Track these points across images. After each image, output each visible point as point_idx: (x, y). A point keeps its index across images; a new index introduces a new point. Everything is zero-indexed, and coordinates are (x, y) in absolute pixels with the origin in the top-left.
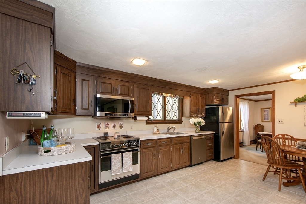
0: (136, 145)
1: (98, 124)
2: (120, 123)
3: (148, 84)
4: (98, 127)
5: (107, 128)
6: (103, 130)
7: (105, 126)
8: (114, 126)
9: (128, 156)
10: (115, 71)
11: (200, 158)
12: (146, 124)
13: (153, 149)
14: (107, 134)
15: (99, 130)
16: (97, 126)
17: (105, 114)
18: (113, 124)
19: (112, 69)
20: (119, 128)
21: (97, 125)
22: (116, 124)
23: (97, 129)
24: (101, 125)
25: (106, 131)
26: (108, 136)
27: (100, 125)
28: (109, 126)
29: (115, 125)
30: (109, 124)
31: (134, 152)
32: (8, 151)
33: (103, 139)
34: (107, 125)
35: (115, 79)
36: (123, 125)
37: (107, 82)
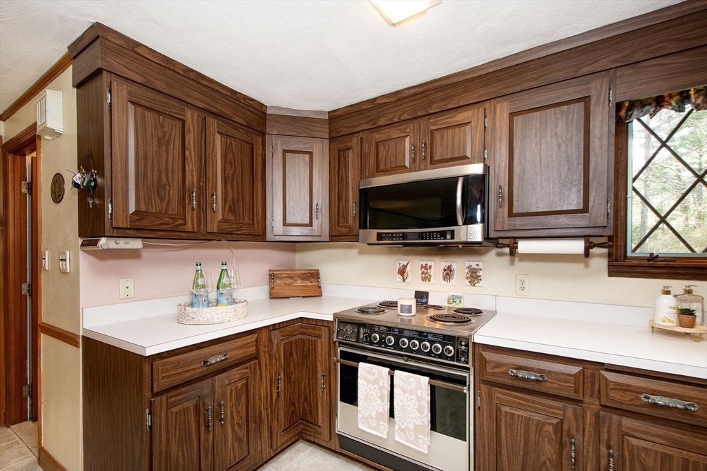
0: (452, 358)
1: (401, 265)
2: (468, 264)
3: (585, 71)
4: (402, 272)
5: (426, 277)
7: (421, 272)
8: (448, 273)
9: (413, 391)
10: (417, 89)
12: (609, 276)
14: (422, 298)
15: (404, 281)
16: (399, 269)
19: (409, 89)
20: (467, 282)
21: (398, 267)
22: (454, 266)
23: (399, 278)
24: (408, 269)
25: (423, 287)
26: (426, 303)
27: (405, 267)
28: (432, 272)
29: (451, 271)
30: (430, 267)
31: (437, 383)
32: (134, 299)
33: (362, 311)
34: (425, 267)
35: (419, 114)
36: (480, 273)
37: (395, 133)
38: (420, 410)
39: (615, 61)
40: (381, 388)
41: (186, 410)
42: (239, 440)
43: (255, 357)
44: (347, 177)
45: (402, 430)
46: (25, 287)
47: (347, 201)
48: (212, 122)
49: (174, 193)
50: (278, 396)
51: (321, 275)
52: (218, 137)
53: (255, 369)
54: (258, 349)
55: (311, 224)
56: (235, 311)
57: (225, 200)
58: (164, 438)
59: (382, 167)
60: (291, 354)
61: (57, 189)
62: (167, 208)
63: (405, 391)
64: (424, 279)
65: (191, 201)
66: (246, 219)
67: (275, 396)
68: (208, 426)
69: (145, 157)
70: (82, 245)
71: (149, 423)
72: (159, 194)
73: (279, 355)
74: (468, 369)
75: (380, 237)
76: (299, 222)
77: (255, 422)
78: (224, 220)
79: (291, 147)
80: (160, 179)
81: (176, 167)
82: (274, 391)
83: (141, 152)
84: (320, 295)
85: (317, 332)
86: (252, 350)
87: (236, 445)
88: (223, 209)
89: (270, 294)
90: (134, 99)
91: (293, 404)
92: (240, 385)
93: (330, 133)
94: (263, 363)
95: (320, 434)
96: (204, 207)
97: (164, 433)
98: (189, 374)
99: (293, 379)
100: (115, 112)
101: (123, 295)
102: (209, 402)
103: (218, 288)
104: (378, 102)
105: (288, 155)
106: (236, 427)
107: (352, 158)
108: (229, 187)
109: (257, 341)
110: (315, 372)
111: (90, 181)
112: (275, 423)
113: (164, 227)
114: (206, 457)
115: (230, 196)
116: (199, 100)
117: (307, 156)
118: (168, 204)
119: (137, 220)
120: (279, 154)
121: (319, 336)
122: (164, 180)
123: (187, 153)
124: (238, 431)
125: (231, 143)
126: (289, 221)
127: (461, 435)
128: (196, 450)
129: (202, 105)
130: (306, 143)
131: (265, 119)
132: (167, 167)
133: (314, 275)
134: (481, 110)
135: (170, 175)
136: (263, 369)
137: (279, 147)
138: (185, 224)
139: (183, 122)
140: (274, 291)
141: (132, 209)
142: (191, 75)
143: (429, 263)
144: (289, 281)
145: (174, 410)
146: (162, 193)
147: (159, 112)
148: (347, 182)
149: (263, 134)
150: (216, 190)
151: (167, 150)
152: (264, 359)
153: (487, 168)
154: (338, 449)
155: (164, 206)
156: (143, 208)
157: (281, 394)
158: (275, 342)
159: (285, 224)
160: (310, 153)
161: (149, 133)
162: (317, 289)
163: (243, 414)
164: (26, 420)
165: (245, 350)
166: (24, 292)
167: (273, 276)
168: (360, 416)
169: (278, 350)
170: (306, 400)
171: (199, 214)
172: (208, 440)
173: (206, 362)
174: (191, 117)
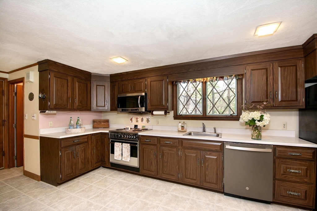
0: (135, 139)
2: (147, 117)
3: (163, 74)
4: (131, 120)
5: (137, 121)
6: (134, 123)
8: (142, 120)
9: (127, 148)
11: (247, 188)
13: (154, 147)
14: (136, 127)
17: (122, 109)
18: (141, 118)
20: (146, 122)
21: (130, 118)
22: (144, 118)
23: (131, 121)
24: (133, 119)
25: (136, 124)
27: (132, 118)
28: (138, 119)
31: (132, 145)
32: (52, 127)
33: (117, 130)
34: (137, 118)
35: (132, 78)
36: (149, 120)
37: (127, 83)
38: (128, 152)
39: (168, 73)
40: (120, 148)
41: (69, 153)
42: (82, 163)
43: (87, 142)
44: (115, 93)
45: (124, 157)
46: (14, 125)
47: (115, 100)
48: (75, 79)
49: (65, 99)
50: (94, 153)
51: (110, 121)
52: (77, 83)
53: (87, 145)
54: (88, 140)
55: (105, 106)
56: (82, 130)
57: (79, 100)
58: (64, 158)
59: (124, 91)
60: (98, 142)
61: (31, 97)
62: (63, 103)
63: (124, 148)
64: (137, 122)
65: (69, 101)
66: (85, 105)
67: (93, 153)
68: (74, 158)
69: (58, 90)
70: (40, 112)
71: (60, 154)
72: (61, 99)
73: (94, 142)
74: (138, 141)
75: (122, 110)
76: (101, 106)
77: (87, 159)
78: (79, 105)
79: (98, 84)
80: (61, 95)
81: (65, 92)
82: (93, 152)
83: (57, 89)
84: (109, 127)
85: (105, 136)
86: (86, 140)
87: (82, 164)
88: (78, 102)
89: (93, 127)
90: (55, 76)
91: (98, 156)
92: (83, 149)
93: (110, 80)
94: (89, 144)
95: (106, 164)
96: (73, 102)
97: (64, 157)
98: (70, 144)
99: (98, 149)
100: (51, 80)
101: (50, 126)
102: (75, 152)
103: (77, 124)
104: (122, 74)
105: (98, 86)
106: (82, 159)
107: (116, 88)
108: (80, 96)
109: (87, 138)
110: (105, 147)
111: (44, 96)
112: (93, 160)
113: (62, 108)
114: (74, 165)
115: (80, 99)
116: (72, 74)
117: (104, 87)
118: (63, 102)
119: (55, 106)
120: (95, 86)
121: (106, 137)
122: (62, 96)
123: (68, 88)
124: (82, 161)
125: (80, 84)
126: (98, 105)
127: (136, 157)
128: (71, 163)
129: (73, 75)
130: (103, 83)
131: (91, 76)
132: (63, 92)
133: (107, 121)
134: (145, 79)
135: (64, 94)
136: (89, 145)
137: (95, 84)
138: (68, 107)
139: (68, 80)
140: (94, 126)
141: (54, 103)
142: (70, 68)
143: (138, 117)
144: (99, 123)
145: (66, 152)
146: (62, 99)
147: (61, 78)
148: (115, 95)
149: (90, 80)
150: (76, 97)
151: (63, 88)
152: (90, 143)
153: (146, 94)
154: (111, 167)
155: (62, 102)
156: (57, 103)
157: (95, 153)
158: (93, 139)
159: (97, 106)
160: (104, 86)
161: (59, 84)
162: (108, 125)
163: (84, 156)
164: (15, 167)
165: (84, 140)
166: (14, 127)
167: (94, 121)
168: (115, 156)
169: (94, 141)
170: (102, 155)
171: (71, 104)
172: (74, 161)
173: (74, 142)
174: (69, 79)
